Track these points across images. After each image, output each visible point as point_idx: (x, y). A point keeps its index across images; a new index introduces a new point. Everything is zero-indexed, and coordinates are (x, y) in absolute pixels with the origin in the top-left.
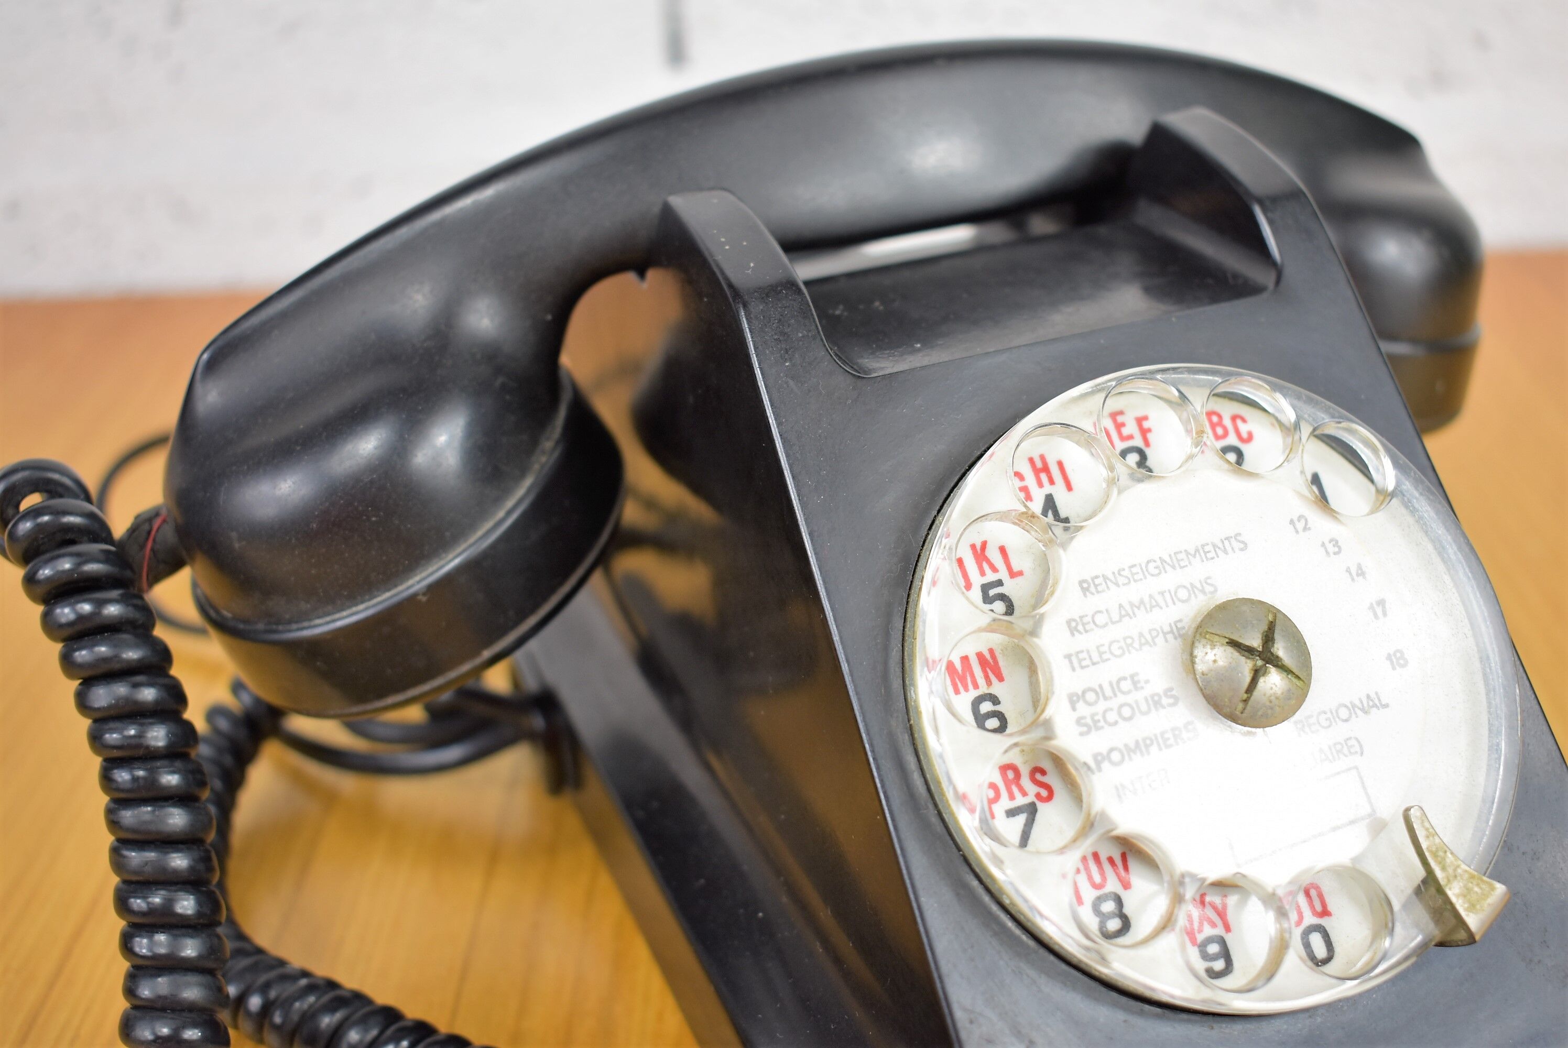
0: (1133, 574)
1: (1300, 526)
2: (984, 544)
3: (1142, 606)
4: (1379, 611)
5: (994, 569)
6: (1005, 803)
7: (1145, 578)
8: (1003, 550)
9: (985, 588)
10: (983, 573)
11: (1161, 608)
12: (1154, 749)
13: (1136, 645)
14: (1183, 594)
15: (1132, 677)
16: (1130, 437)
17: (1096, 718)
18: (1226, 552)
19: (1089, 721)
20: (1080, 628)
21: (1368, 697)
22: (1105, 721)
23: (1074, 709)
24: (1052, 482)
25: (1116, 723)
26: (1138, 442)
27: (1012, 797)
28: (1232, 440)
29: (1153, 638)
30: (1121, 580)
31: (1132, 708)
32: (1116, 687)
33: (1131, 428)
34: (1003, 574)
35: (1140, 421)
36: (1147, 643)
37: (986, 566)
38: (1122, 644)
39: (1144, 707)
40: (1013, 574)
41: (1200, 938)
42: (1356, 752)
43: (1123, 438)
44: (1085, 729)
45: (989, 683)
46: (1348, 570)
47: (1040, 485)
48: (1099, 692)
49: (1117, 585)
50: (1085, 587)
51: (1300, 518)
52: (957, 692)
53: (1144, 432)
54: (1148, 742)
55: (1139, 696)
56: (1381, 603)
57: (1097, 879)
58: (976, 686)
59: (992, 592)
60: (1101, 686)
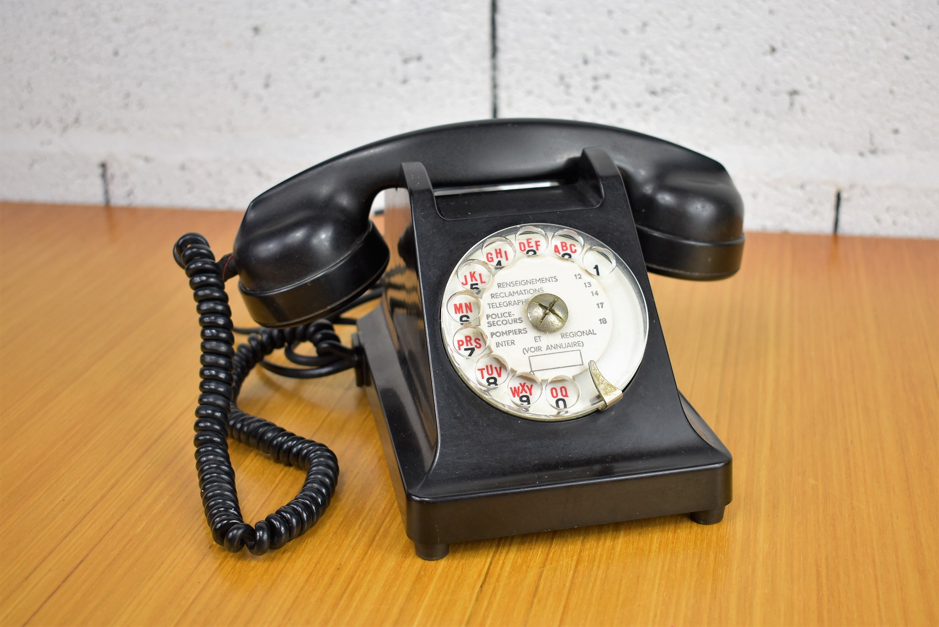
0: (516, 284)
1: (578, 277)
2: (474, 272)
3: (517, 293)
4: (600, 306)
5: (476, 280)
6: (465, 346)
7: (520, 285)
8: (480, 275)
9: (472, 285)
10: (472, 281)
11: (523, 294)
12: (511, 334)
13: (512, 304)
14: (532, 291)
15: (509, 312)
16: (532, 247)
17: (494, 322)
18: (549, 281)
19: (492, 323)
20: (495, 296)
21: (590, 331)
22: (497, 324)
23: (488, 319)
24: (501, 257)
25: (500, 325)
26: (534, 248)
27: (467, 345)
28: (569, 251)
29: (518, 303)
30: (512, 285)
31: (507, 322)
32: (503, 315)
33: (533, 244)
34: (479, 282)
35: (536, 242)
36: (516, 304)
37: (473, 279)
38: (508, 303)
39: (511, 322)
40: (482, 282)
41: (521, 395)
42: (581, 346)
43: (529, 247)
44: (490, 325)
45: (467, 312)
46: (592, 292)
47: (497, 257)
48: (497, 315)
49: (510, 286)
50: (499, 285)
51: (579, 275)
52: (456, 313)
53: (537, 246)
54: (510, 332)
55: (510, 318)
56: (602, 304)
57: (490, 372)
58: (463, 312)
59: (474, 287)
60: (498, 314)
